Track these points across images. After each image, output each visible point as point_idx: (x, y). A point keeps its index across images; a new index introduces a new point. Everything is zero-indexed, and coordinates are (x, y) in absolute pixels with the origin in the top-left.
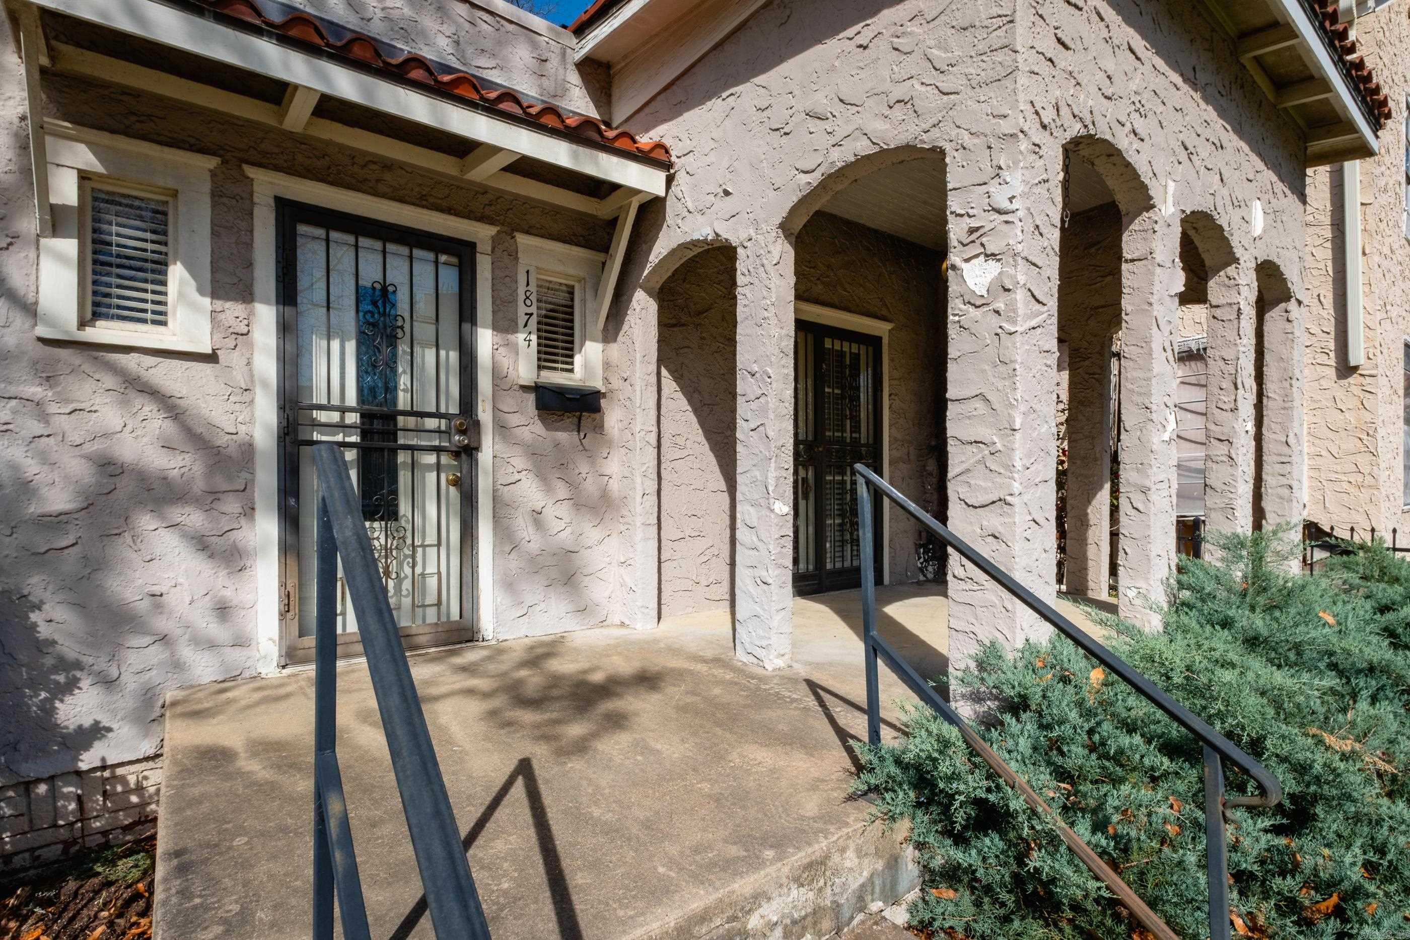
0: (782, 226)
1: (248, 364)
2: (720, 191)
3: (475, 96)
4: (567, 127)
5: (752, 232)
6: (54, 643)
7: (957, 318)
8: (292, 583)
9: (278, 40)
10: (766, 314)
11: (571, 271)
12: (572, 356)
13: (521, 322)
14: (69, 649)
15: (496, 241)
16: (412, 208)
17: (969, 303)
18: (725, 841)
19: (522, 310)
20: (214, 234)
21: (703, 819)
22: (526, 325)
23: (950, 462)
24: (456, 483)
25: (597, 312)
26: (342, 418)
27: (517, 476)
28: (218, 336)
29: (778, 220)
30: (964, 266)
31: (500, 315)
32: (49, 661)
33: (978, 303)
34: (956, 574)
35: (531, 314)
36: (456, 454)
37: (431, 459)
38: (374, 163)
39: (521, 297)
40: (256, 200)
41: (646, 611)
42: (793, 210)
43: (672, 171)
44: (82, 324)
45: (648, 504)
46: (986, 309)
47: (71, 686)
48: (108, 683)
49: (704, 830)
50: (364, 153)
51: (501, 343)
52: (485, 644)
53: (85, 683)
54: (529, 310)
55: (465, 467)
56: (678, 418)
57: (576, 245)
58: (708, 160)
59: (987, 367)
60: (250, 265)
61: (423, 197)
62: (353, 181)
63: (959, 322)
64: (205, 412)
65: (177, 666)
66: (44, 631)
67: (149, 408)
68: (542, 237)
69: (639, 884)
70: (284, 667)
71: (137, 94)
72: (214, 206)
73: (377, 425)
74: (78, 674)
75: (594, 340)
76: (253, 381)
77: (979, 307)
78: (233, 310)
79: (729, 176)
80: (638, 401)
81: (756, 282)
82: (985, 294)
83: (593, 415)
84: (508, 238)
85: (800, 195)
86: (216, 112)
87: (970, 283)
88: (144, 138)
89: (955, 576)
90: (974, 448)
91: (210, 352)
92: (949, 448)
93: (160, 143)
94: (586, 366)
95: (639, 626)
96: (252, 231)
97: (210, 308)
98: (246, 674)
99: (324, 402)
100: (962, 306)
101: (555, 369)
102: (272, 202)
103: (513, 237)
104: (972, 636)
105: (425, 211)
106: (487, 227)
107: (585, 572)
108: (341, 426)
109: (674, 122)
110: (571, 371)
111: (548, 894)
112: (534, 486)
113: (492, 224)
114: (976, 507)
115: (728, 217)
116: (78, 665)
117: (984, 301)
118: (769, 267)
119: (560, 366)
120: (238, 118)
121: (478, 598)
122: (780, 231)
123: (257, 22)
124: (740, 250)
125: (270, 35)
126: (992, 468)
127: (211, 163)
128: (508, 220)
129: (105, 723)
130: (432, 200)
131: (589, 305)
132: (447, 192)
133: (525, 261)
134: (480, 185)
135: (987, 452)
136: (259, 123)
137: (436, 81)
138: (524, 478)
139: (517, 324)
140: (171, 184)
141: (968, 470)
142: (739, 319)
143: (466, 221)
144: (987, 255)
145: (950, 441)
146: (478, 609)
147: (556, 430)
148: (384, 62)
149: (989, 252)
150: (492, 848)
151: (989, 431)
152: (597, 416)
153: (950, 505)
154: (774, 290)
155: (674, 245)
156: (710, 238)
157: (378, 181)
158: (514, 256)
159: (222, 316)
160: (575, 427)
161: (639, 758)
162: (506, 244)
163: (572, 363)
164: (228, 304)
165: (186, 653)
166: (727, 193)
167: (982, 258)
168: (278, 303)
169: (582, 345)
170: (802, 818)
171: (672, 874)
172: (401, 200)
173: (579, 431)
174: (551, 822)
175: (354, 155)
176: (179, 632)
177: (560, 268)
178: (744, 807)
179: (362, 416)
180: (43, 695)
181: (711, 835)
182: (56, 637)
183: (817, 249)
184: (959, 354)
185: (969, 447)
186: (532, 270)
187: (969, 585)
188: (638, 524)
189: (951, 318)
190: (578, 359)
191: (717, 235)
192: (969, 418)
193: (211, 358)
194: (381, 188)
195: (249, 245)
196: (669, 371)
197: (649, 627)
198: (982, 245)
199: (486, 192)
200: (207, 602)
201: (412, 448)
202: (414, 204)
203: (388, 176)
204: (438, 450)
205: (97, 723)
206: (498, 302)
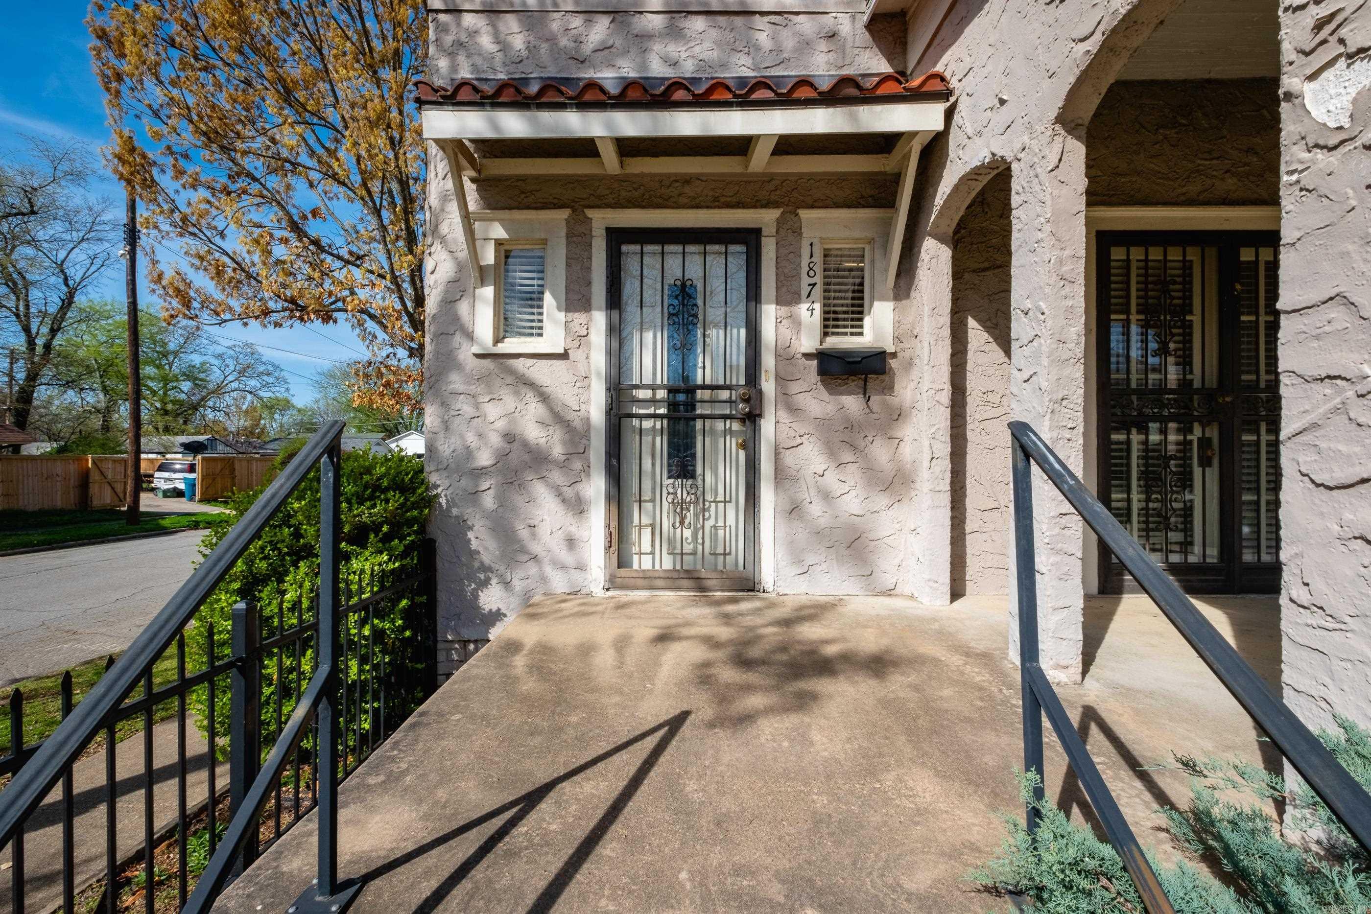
0: (1060, 119)
1: (587, 358)
2: (996, 101)
3: (729, 96)
4: (820, 93)
5: (1026, 139)
6: (478, 552)
7: (1294, 177)
8: (614, 524)
9: (577, 107)
10: (1040, 235)
11: (857, 234)
12: (861, 320)
13: (804, 293)
14: (486, 558)
15: (780, 222)
16: (705, 211)
17: (1317, 146)
18: (777, 875)
19: (805, 281)
20: (568, 265)
21: (780, 838)
22: (809, 295)
23: (1284, 413)
24: (743, 446)
25: (887, 270)
26: (654, 395)
27: (799, 441)
28: (569, 339)
29: (1053, 114)
30: (1308, 89)
31: (784, 289)
32: (476, 564)
33: (1332, 142)
34: (1294, 597)
35: (814, 284)
36: (742, 421)
37: (720, 425)
38: (677, 181)
39: (805, 269)
40: (594, 234)
41: (936, 585)
42: (1072, 95)
43: (952, 99)
44: (497, 341)
45: (937, 470)
46: (1349, 146)
47: (486, 583)
48: (507, 584)
49: (769, 852)
50: (669, 176)
51: (784, 315)
52: (765, 595)
53: (494, 581)
54: (812, 281)
55: (749, 433)
56: (991, 372)
57: (864, 207)
58: (985, 71)
59: (1350, 247)
60: (589, 284)
61: (716, 199)
62: (661, 201)
63: (1298, 182)
64: (561, 396)
65: (544, 579)
66: (474, 545)
67: (530, 396)
68: (826, 207)
69: (649, 881)
70: (608, 590)
71: (523, 179)
72: (568, 244)
73: (681, 397)
74: (490, 575)
75: (883, 299)
76: (590, 371)
77: (1335, 147)
78: (579, 318)
79: (1005, 81)
80: (926, 358)
81: (1030, 198)
82: (1346, 122)
83: (881, 377)
84: (792, 216)
85: (1077, 72)
86: (568, 176)
87: (1318, 113)
88: (528, 208)
89: (1291, 600)
90: (1327, 388)
91: (562, 351)
92: (1283, 391)
93: (536, 208)
94: (874, 327)
95: (925, 600)
96: (590, 258)
97: (564, 320)
98: (584, 591)
99: (638, 382)
100: (1306, 155)
101: (845, 334)
102: (604, 233)
103: (797, 215)
104: (1323, 705)
105: (716, 211)
106: (771, 211)
107: (871, 536)
108: (653, 401)
109: (957, 44)
110: (861, 334)
111: (571, 851)
112: (816, 449)
113: (777, 207)
114: (1330, 488)
115: (1002, 130)
116: (489, 569)
117: (1343, 136)
118: (1043, 176)
119: (849, 330)
120: (581, 176)
121: (760, 552)
122: (1058, 127)
123: (562, 100)
124: (1015, 166)
125: (571, 106)
126: (1361, 420)
127: (564, 214)
128: (792, 200)
129: (503, 611)
130: (723, 200)
131: (878, 265)
132: (737, 188)
133: (808, 234)
134: (764, 174)
135: (1350, 394)
136: (596, 175)
137: (694, 95)
138: (805, 442)
139: (800, 295)
140: (543, 236)
141: (1315, 426)
142: (1013, 248)
143: (752, 211)
144: (1350, 56)
145: (1284, 379)
146: (760, 562)
147: (841, 394)
148: (652, 95)
149: (1352, 49)
150: (581, 787)
151: (1355, 356)
152: (885, 377)
153: (1285, 482)
154: (1049, 203)
155: (955, 180)
156: (987, 160)
157: (680, 195)
158: (797, 232)
159: (572, 324)
160: (861, 390)
161: (786, 744)
162: (790, 223)
163: (861, 327)
164: (576, 315)
165: (549, 570)
166: (1002, 102)
167: (1342, 63)
168: (607, 308)
169: (871, 306)
170: (897, 887)
171: (688, 886)
172: (698, 207)
173: (865, 394)
174: (646, 782)
175: (663, 180)
176: (544, 554)
177: (847, 233)
178: (838, 843)
179: (670, 391)
180: (473, 586)
181: (769, 860)
182: (481, 550)
183: (1225, 132)
184: (1298, 234)
185: (1317, 386)
186: (816, 241)
187: (1318, 619)
188: (925, 490)
189: (1285, 178)
190: (867, 321)
191: (994, 155)
192: (1317, 337)
193: (564, 356)
194: (683, 200)
195: (589, 269)
196: (979, 321)
197: (938, 603)
198: (1342, 41)
199: (772, 180)
200: (560, 535)
201: (704, 417)
202: (707, 207)
203: (687, 189)
204: (725, 417)
205: (499, 609)
206: (782, 278)
